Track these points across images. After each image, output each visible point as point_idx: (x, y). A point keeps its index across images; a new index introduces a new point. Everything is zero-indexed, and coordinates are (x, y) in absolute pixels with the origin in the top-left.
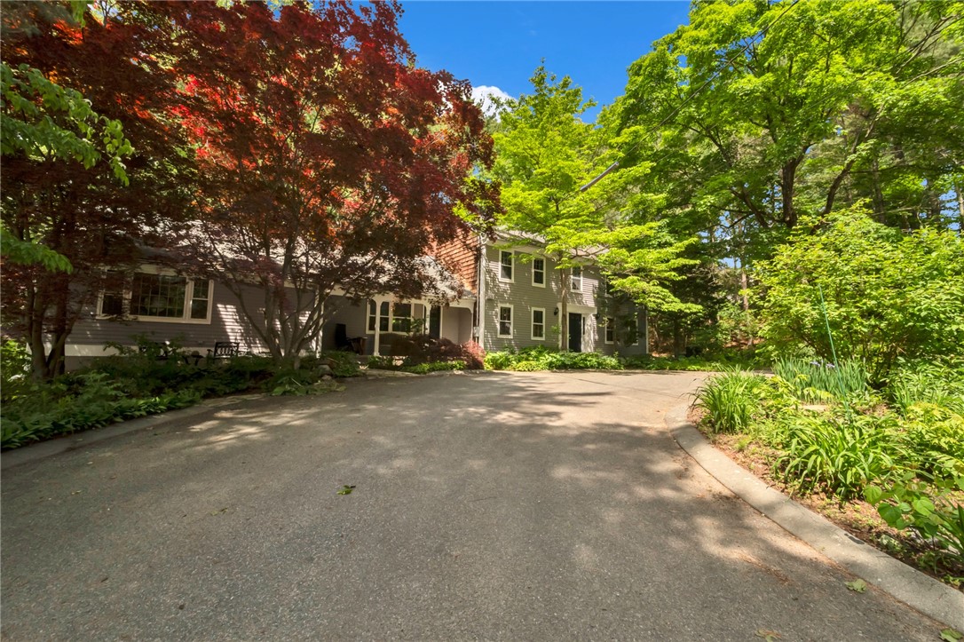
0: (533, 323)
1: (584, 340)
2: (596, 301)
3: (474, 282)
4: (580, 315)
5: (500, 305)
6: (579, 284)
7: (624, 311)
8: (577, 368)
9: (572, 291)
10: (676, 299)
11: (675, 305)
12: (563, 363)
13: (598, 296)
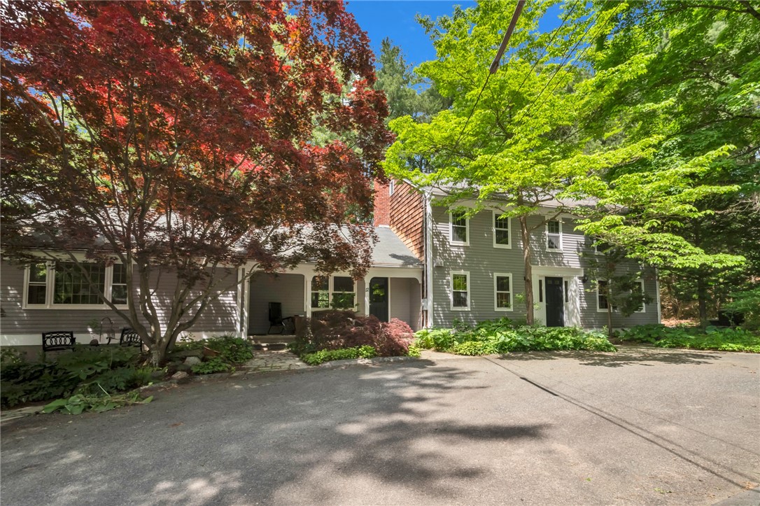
0: (496, 291)
1: (567, 308)
2: (582, 261)
3: (422, 247)
4: (560, 279)
5: (452, 273)
6: (558, 242)
7: (622, 270)
8: (541, 350)
9: (548, 250)
10: (698, 250)
11: (696, 258)
12: (520, 343)
13: (585, 254)
